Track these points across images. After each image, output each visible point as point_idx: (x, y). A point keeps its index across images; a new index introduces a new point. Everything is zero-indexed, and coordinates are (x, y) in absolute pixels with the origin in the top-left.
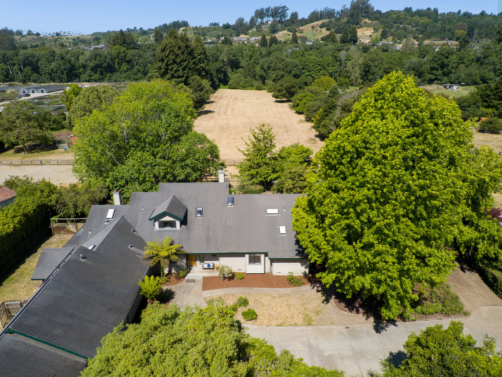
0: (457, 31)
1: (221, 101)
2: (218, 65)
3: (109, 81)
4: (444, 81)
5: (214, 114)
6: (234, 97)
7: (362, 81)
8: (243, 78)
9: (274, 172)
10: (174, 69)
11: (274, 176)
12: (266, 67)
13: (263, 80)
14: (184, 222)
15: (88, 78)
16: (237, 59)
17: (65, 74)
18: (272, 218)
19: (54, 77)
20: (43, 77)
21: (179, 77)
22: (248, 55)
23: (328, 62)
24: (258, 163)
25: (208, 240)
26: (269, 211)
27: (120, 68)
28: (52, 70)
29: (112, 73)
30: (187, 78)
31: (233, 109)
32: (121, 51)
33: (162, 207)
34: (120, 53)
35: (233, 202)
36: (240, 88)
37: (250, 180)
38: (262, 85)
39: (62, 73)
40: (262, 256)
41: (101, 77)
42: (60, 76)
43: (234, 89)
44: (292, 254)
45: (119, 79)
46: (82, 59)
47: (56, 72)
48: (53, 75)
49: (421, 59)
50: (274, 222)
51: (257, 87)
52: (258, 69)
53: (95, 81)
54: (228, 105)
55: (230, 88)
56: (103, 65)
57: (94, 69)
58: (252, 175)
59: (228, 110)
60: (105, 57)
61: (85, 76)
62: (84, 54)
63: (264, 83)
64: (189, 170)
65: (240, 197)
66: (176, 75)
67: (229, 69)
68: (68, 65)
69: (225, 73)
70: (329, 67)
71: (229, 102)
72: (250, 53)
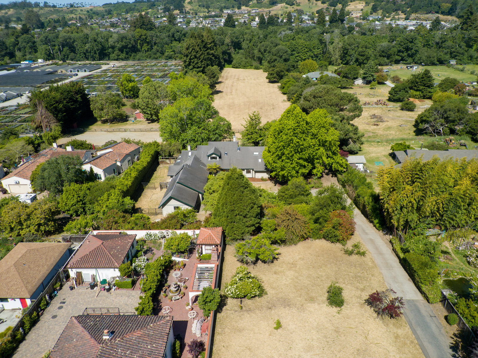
0: (443, 4)
1: (227, 82)
2: (224, 48)
3: (134, 59)
4: (408, 62)
5: (223, 94)
6: (237, 77)
7: (341, 61)
8: (244, 59)
9: (260, 137)
10: (195, 62)
11: (260, 139)
12: (262, 51)
13: (260, 60)
14: (220, 157)
15: (116, 58)
16: (238, 41)
17: (98, 54)
18: (256, 156)
19: (88, 56)
20: (78, 55)
21: (198, 68)
22: (248, 39)
23: (314, 45)
24: (252, 132)
25: (230, 164)
26: (255, 153)
27: (142, 49)
28: (87, 50)
29: (136, 53)
30: (204, 68)
31: (236, 90)
32: (143, 34)
33: (212, 151)
34: (142, 36)
35: (240, 150)
36: (242, 67)
37: (248, 141)
38: (259, 65)
39: (95, 53)
40: (252, 170)
41: (127, 56)
42: (93, 55)
43: (237, 68)
44: (263, 170)
45: (141, 58)
46: (111, 41)
47: (90, 52)
48: (87, 54)
49: (390, 44)
50: (256, 158)
51: (255, 67)
52: (256, 52)
53: (122, 60)
54: (233, 86)
55: (234, 68)
56: (129, 46)
57: (121, 50)
58: (249, 138)
59: (233, 91)
60: (130, 39)
61: (114, 55)
62: (113, 37)
63: (261, 63)
64: (217, 136)
65: (243, 148)
66: (196, 66)
67: (232, 50)
68: (100, 46)
69: (229, 54)
70: (315, 49)
71: (233, 82)
72: (250, 37)
